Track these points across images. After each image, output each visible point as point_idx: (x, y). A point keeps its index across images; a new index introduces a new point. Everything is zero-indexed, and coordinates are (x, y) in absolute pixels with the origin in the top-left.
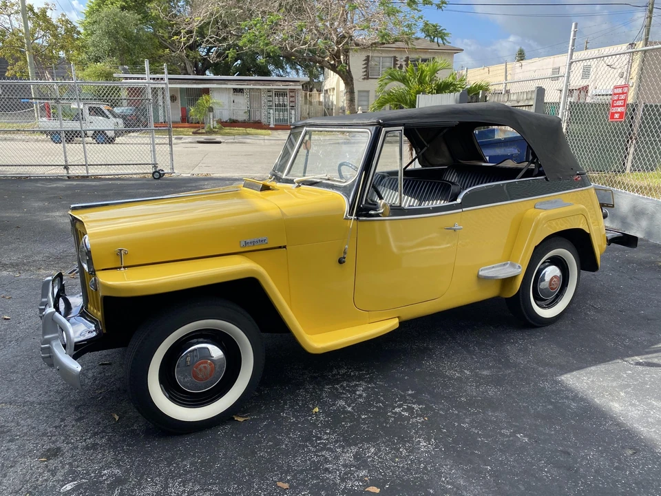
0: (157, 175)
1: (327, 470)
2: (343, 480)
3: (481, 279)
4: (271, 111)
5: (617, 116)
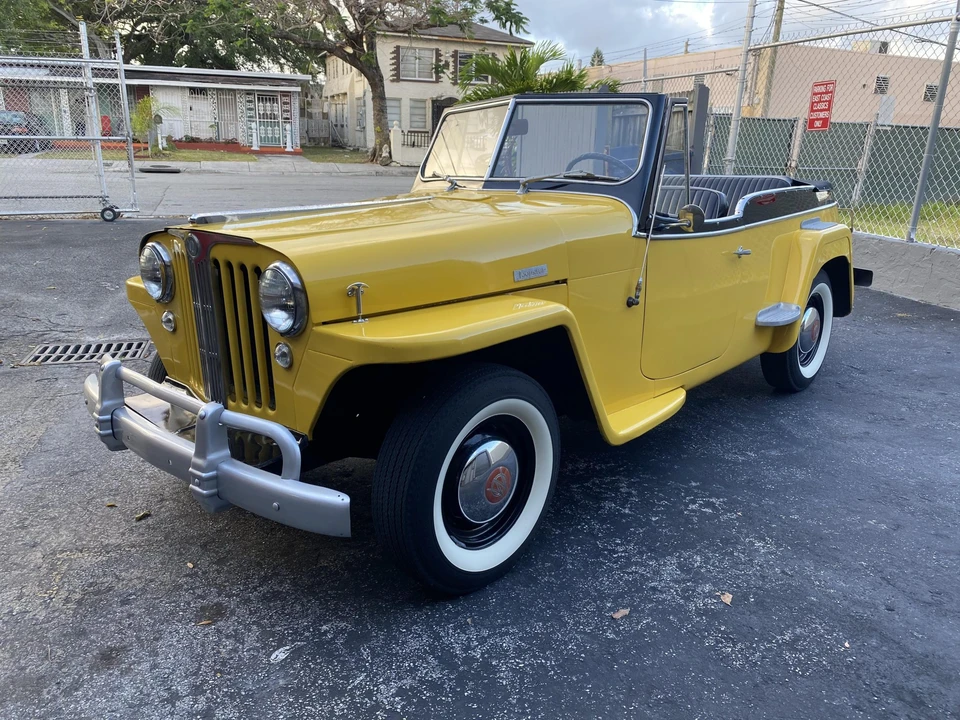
0: (109, 215)
1: (654, 589)
3: (760, 328)
4: (253, 125)
5: (818, 124)
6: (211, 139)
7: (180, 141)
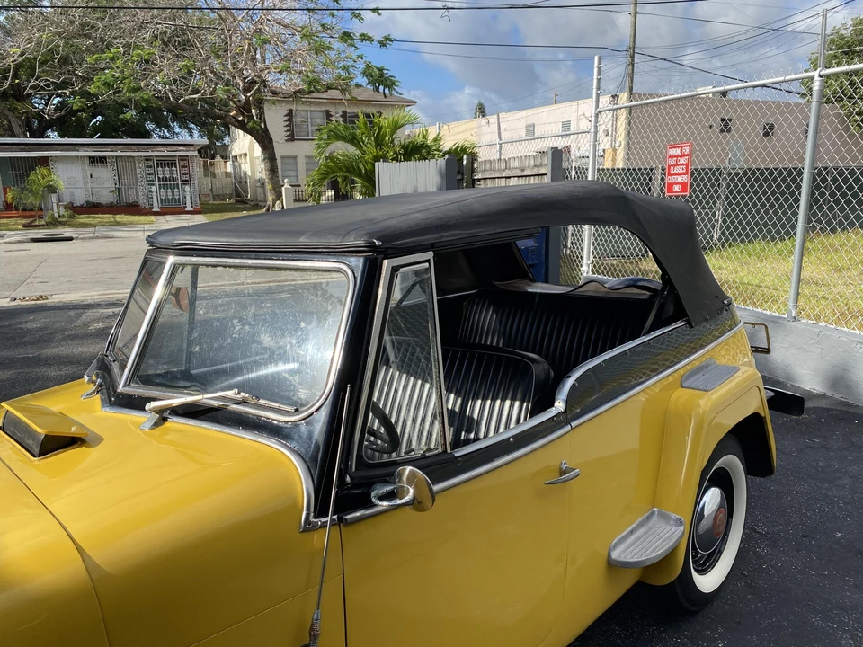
3: (613, 566)
4: (153, 188)
5: (677, 188)
6: (112, 203)
7: (82, 206)
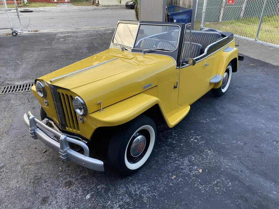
0: (14, 34)
2: (190, 171)
3: (211, 83)
5: (230, 2)
